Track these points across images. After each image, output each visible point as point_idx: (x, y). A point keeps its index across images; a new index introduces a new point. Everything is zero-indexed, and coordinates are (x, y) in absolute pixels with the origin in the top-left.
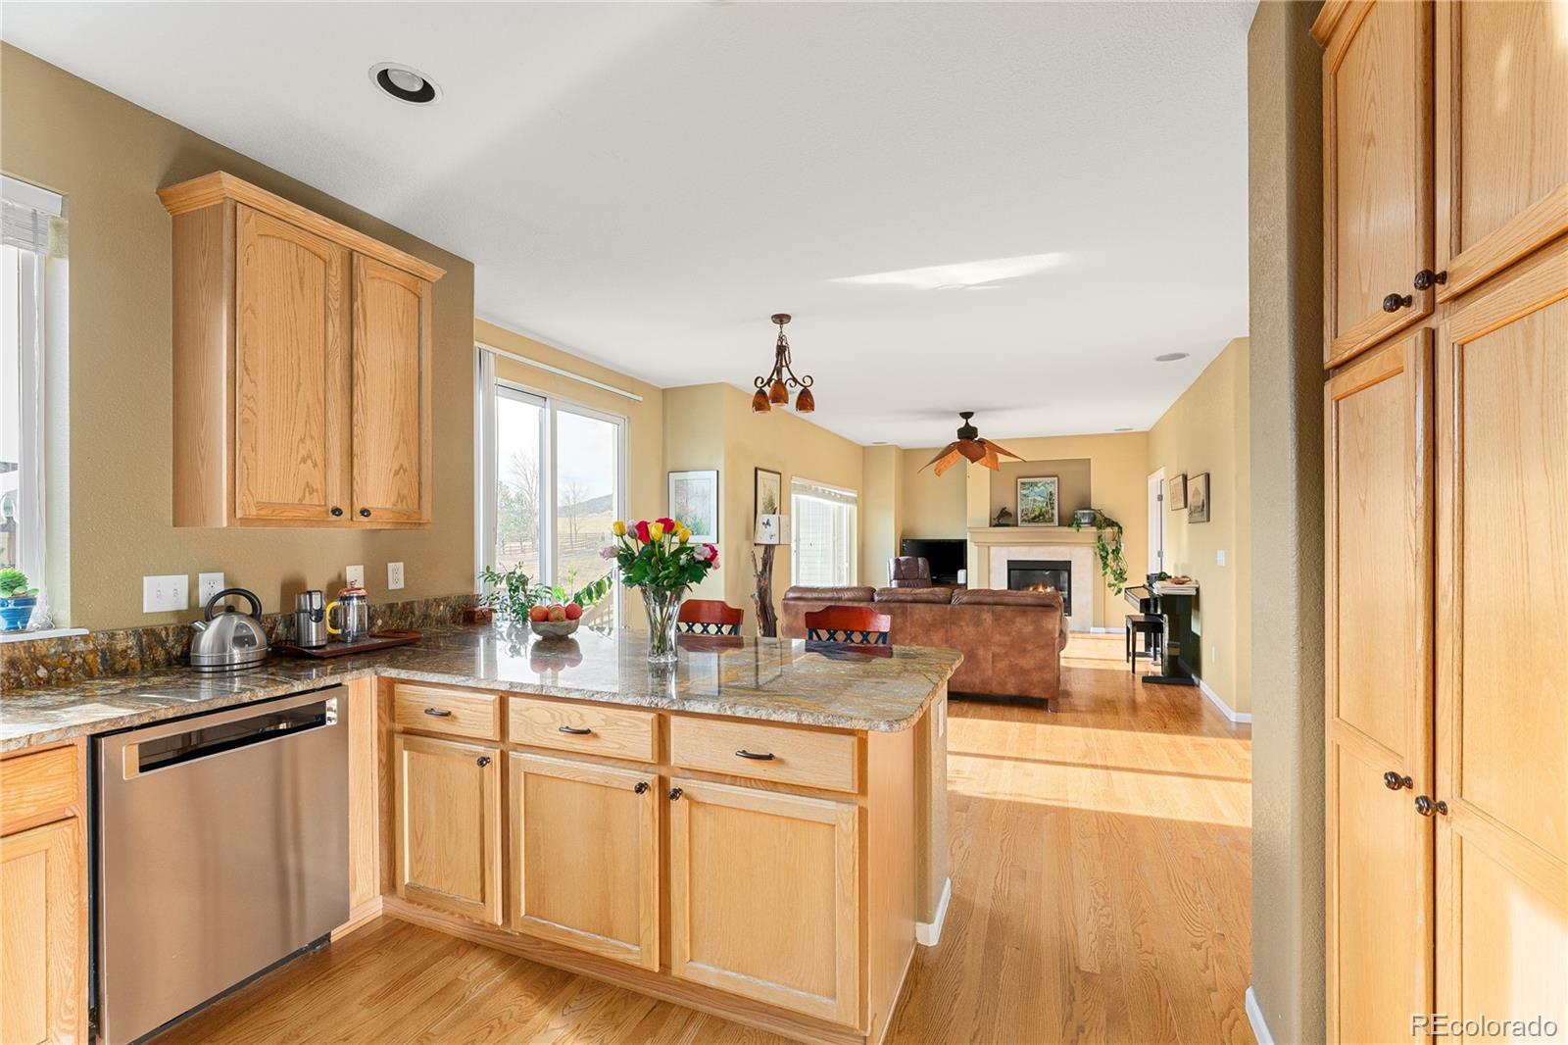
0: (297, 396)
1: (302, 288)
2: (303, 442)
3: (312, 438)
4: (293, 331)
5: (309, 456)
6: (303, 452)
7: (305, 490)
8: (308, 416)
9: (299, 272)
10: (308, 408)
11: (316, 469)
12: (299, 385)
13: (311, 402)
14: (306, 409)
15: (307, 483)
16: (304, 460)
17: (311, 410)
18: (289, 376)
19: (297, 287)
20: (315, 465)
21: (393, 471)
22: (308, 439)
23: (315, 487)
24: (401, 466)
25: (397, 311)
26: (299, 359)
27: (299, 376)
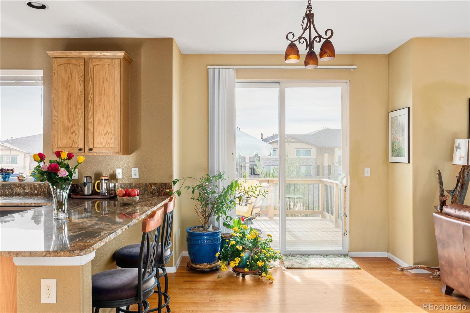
0: (70, 113)
1: (72, 77)
2: (72, 127)
3: (75, 126)
4: (69, 92)
5: (74, 132)
6: (72, 131)
7: (73, 143)
8: (74, 119)
9: (71, 71)
10: (74, 116)
11: (76, 136)
12: (71, 109)
13: (74, 114)
14: (73, 116)
15: (73, 140)
16: (72, 133)
17: (75, 116)
18: (68, 106)
19: (70, 78)
20: (76, 134)
21: (104, 134)
22: (74, 126)
23: (76, 142)
24: (107, 132)
25: (106, 74)
26: (71, 100)
27: (71, 106)
